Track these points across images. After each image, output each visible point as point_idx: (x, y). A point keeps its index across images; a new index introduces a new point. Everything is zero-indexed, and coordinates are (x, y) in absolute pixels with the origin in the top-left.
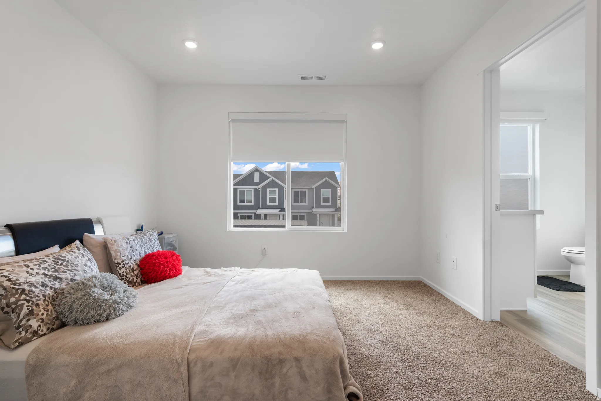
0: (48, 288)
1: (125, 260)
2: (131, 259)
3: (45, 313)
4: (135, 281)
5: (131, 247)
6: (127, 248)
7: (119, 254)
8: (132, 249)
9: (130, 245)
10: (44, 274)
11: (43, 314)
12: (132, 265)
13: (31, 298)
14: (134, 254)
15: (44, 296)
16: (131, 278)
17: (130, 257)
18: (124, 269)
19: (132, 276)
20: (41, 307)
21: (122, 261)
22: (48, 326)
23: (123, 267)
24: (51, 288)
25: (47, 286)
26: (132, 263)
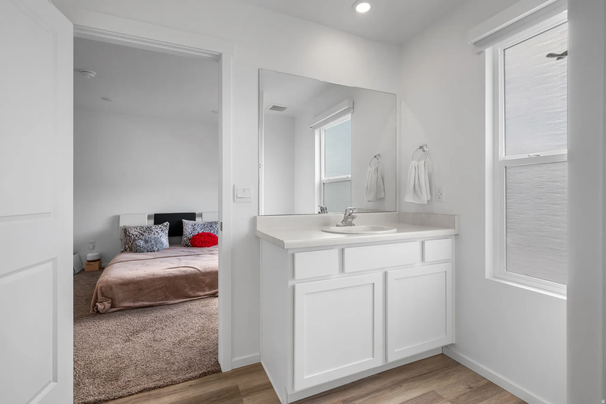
0: (137, 237)
1: (187, 234)
2: (191, 234)
3: (131, 245)
4: (189, 245)
5: (193, 228)
6: (191, 228)
7: (186, 231)
8: (194, 229)
9: (193, 227)
10: (139, 232)
11: (130, 245)
12: (190, 237)
13: (130, 239)
14: (194, 232)
15: (134, 239)
16: (187, 243)
17: (190, 233)
18: (186, 238)
19: (188, 242)
20: (131, 242)
21: (186, 234)
22: (130, 249)
23: (186, 237)
24: (138, 237)
25: (137, 236)
26: (190, 236)
